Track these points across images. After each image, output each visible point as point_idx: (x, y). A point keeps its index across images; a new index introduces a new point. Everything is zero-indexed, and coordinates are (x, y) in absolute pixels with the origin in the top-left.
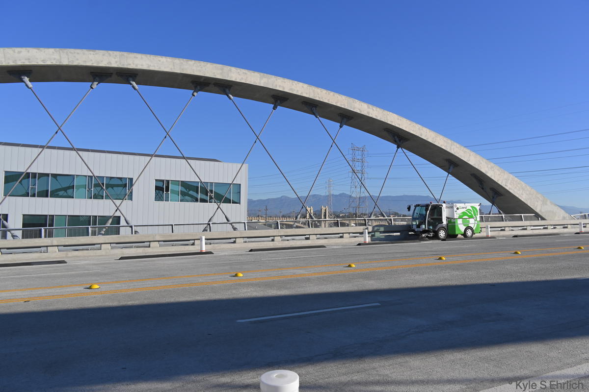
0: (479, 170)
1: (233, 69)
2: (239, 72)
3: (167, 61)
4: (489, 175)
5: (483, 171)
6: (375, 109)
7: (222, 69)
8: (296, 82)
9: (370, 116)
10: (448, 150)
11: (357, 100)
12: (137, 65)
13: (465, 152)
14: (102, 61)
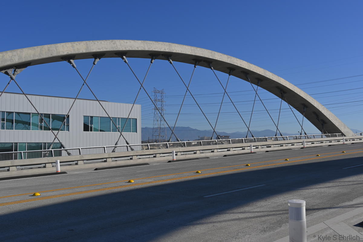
0: (318, 110)
1: (216, 53)
2: (218, 55)
3: (188, 48)
4: (323, 112)
5: (320, 110)
6: (275, 76)
7: (211, 53)
8: (242, 61)
9: (274, 80)
10: (306, 99)
11: (267, 71)
12: (176, 51)
13: (312, 100)
14: (162, 48)
